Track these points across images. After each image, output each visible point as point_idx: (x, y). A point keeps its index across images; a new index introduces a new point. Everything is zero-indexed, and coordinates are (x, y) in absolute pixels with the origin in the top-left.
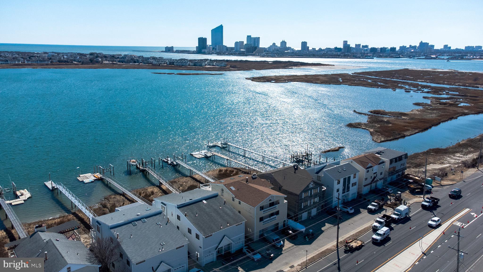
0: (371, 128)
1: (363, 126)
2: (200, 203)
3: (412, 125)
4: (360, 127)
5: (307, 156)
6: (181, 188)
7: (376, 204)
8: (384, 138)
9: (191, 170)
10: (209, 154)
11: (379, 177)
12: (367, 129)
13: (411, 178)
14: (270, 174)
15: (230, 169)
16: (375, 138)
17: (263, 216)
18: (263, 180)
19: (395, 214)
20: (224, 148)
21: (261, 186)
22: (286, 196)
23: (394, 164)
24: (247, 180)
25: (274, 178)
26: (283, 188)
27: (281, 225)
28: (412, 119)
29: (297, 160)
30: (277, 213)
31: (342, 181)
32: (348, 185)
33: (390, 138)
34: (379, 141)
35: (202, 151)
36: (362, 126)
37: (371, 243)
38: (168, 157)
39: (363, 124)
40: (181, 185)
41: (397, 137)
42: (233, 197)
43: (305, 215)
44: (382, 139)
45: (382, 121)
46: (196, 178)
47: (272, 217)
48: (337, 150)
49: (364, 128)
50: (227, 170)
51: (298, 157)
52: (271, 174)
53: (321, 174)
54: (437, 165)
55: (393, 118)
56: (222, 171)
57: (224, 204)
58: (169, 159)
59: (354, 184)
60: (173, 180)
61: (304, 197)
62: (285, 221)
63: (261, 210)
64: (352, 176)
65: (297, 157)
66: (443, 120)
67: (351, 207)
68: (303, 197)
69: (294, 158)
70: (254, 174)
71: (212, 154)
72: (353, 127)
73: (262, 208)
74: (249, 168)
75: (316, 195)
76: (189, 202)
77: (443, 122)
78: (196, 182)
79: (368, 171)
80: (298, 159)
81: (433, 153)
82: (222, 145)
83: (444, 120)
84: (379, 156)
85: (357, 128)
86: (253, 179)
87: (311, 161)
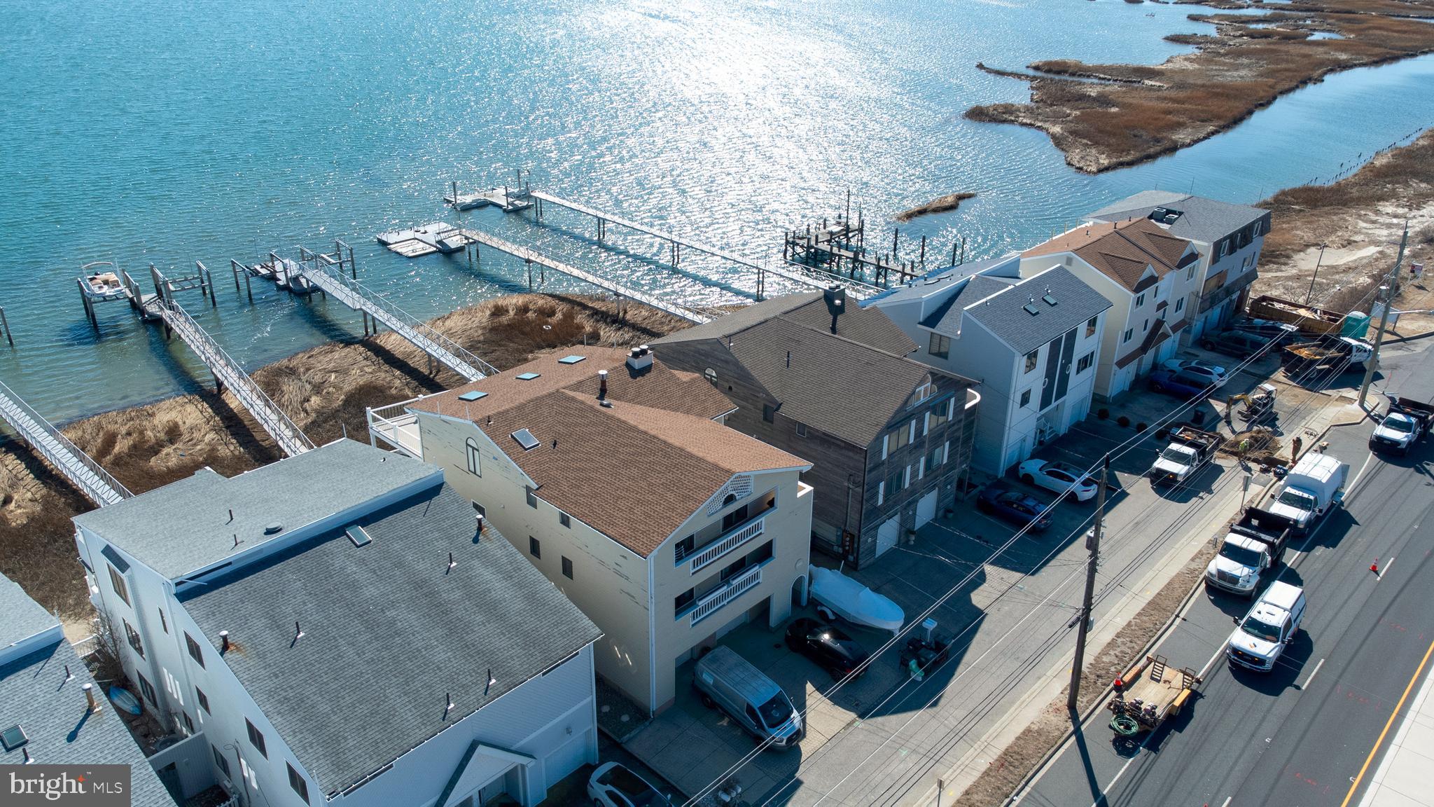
0: (1054, 123)
1: (1023, 114)
2: (329, 545)
3: (1187, 106)
4: (1013, 118)
5: (846, 235)
6: (313, 399)
7: (1190, 451)
8: (1109, 156)
9: (365, 314)
10: (455, 239)
11: (1173, 317)
12: (1039, 127)
13: (1291, 318)
14: (718, 341)
15: (541, 302)
16: (1075, 156)
17: (693, 585)
18: (684, 376)
19: (1288, 499)
20: (517, 211)
21: (676, 410)
22: (806, 466)
23: (1226, 262)
24: (603, 383)
25: (737, 364)
26: (784, 411)
27: (781, 606)
28: (1181, 86)
29: (808, 251)
30: (764, 554)
31: (1044, 352)
32: (1065, 367)
33: (1128, 154)
34: (1094, 169)
35: (428, 228)
36: (1018, 117)
37: (1226, 672)
38: (271, 255)
39: (1022, 110)
40: (318, 389)
41: (1152, 150)
42: (528, 489)
43: (887, 535)
44: (1102, 161)
45: (1083, 97)
46: (388, 347)
47: (735, 582)
48: (952, 207)
49: (1028, 122)
50: (524, 309)
51: (813, 243)
52: (725, 343)
53: (950, 327)
54: (1332, 250)
55: (1115, 87)
56: (507, 311)
57: (476, 540)
58: (279, 267)
59: (1085, 362)
60: (285, 362)
61: (890, 455)
62: (799, 582)
63: (679, 559)
64: (1082, 328)
65: (809, 239)
66: (1279, 87)
67: (1086, 475)
68: (884, 456)
69: (798, 244)
70: (636, 349)
71: (467, 238)
72: (990, 121)
73: (686, 548)
74: (617, 294)
75: (941, 435)
76: (261, 551)
77: (1283, 93)
78: (386, 367)
79: (1140, 301)
80: (812, 247)
81: (1297, 204)
82: (510, 200)
83: (1287, 87)
84: (1165, 226)
85: (1005, 121)
86: (635, 373)
87: (863, 256)
